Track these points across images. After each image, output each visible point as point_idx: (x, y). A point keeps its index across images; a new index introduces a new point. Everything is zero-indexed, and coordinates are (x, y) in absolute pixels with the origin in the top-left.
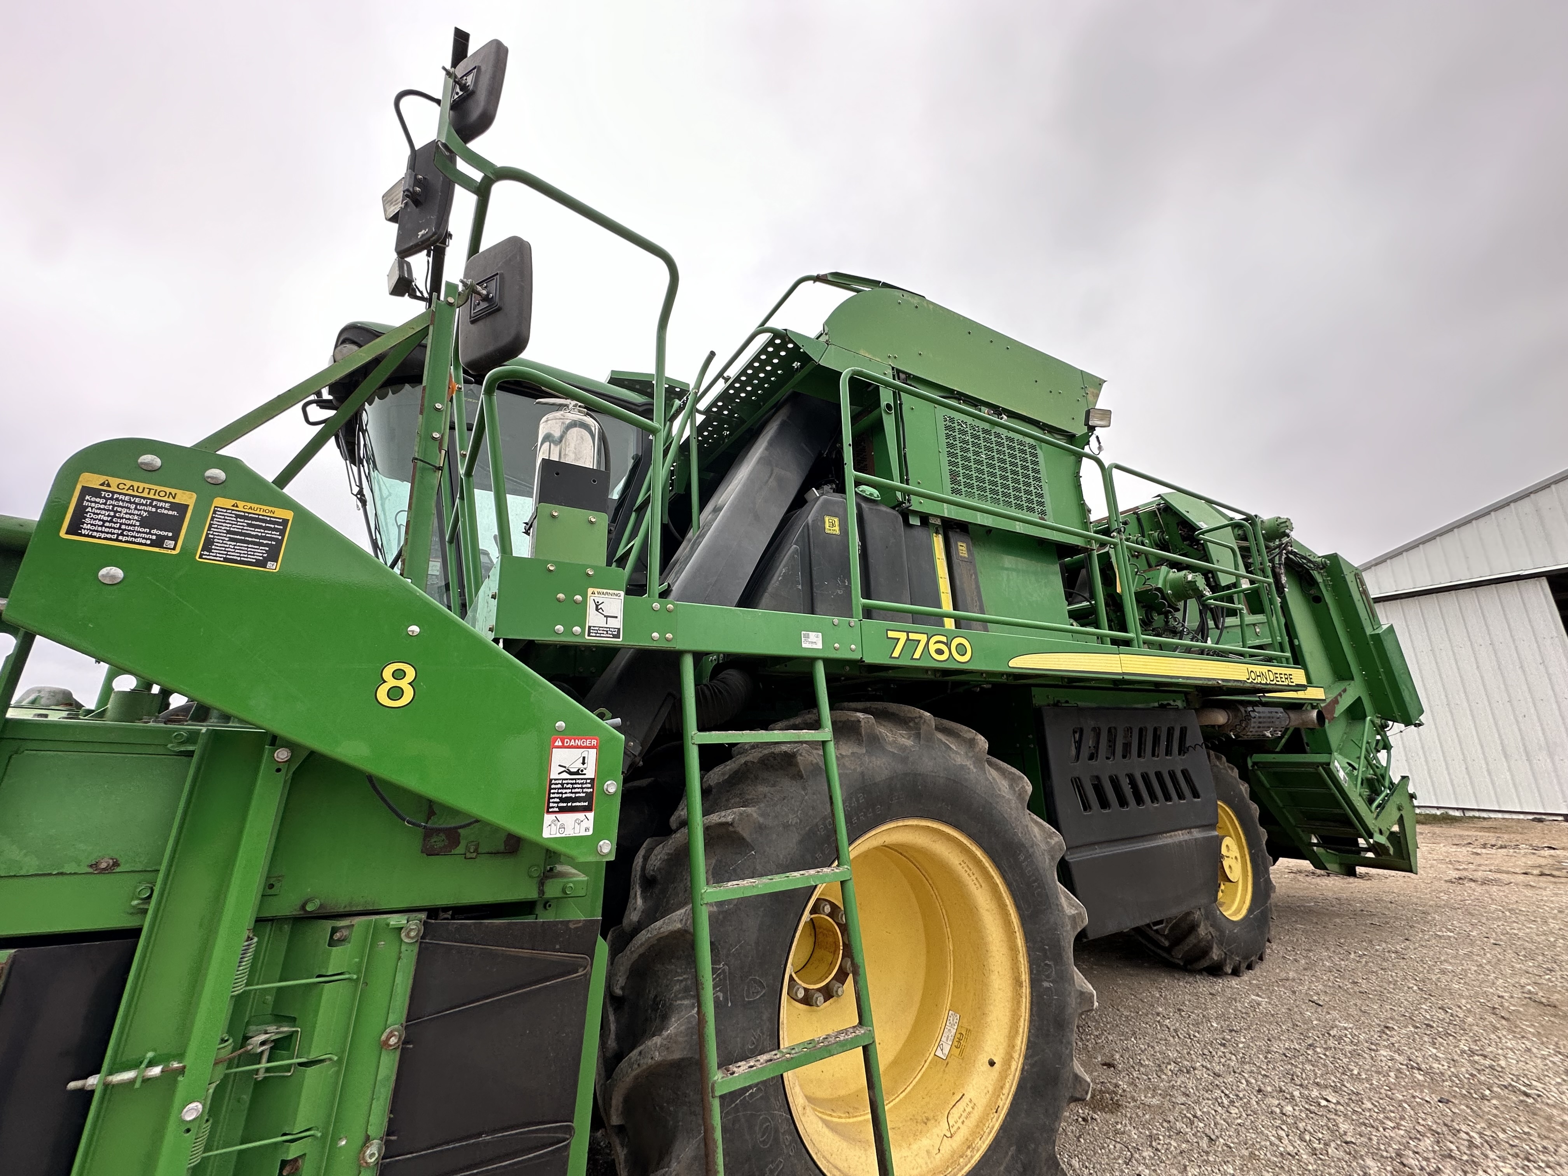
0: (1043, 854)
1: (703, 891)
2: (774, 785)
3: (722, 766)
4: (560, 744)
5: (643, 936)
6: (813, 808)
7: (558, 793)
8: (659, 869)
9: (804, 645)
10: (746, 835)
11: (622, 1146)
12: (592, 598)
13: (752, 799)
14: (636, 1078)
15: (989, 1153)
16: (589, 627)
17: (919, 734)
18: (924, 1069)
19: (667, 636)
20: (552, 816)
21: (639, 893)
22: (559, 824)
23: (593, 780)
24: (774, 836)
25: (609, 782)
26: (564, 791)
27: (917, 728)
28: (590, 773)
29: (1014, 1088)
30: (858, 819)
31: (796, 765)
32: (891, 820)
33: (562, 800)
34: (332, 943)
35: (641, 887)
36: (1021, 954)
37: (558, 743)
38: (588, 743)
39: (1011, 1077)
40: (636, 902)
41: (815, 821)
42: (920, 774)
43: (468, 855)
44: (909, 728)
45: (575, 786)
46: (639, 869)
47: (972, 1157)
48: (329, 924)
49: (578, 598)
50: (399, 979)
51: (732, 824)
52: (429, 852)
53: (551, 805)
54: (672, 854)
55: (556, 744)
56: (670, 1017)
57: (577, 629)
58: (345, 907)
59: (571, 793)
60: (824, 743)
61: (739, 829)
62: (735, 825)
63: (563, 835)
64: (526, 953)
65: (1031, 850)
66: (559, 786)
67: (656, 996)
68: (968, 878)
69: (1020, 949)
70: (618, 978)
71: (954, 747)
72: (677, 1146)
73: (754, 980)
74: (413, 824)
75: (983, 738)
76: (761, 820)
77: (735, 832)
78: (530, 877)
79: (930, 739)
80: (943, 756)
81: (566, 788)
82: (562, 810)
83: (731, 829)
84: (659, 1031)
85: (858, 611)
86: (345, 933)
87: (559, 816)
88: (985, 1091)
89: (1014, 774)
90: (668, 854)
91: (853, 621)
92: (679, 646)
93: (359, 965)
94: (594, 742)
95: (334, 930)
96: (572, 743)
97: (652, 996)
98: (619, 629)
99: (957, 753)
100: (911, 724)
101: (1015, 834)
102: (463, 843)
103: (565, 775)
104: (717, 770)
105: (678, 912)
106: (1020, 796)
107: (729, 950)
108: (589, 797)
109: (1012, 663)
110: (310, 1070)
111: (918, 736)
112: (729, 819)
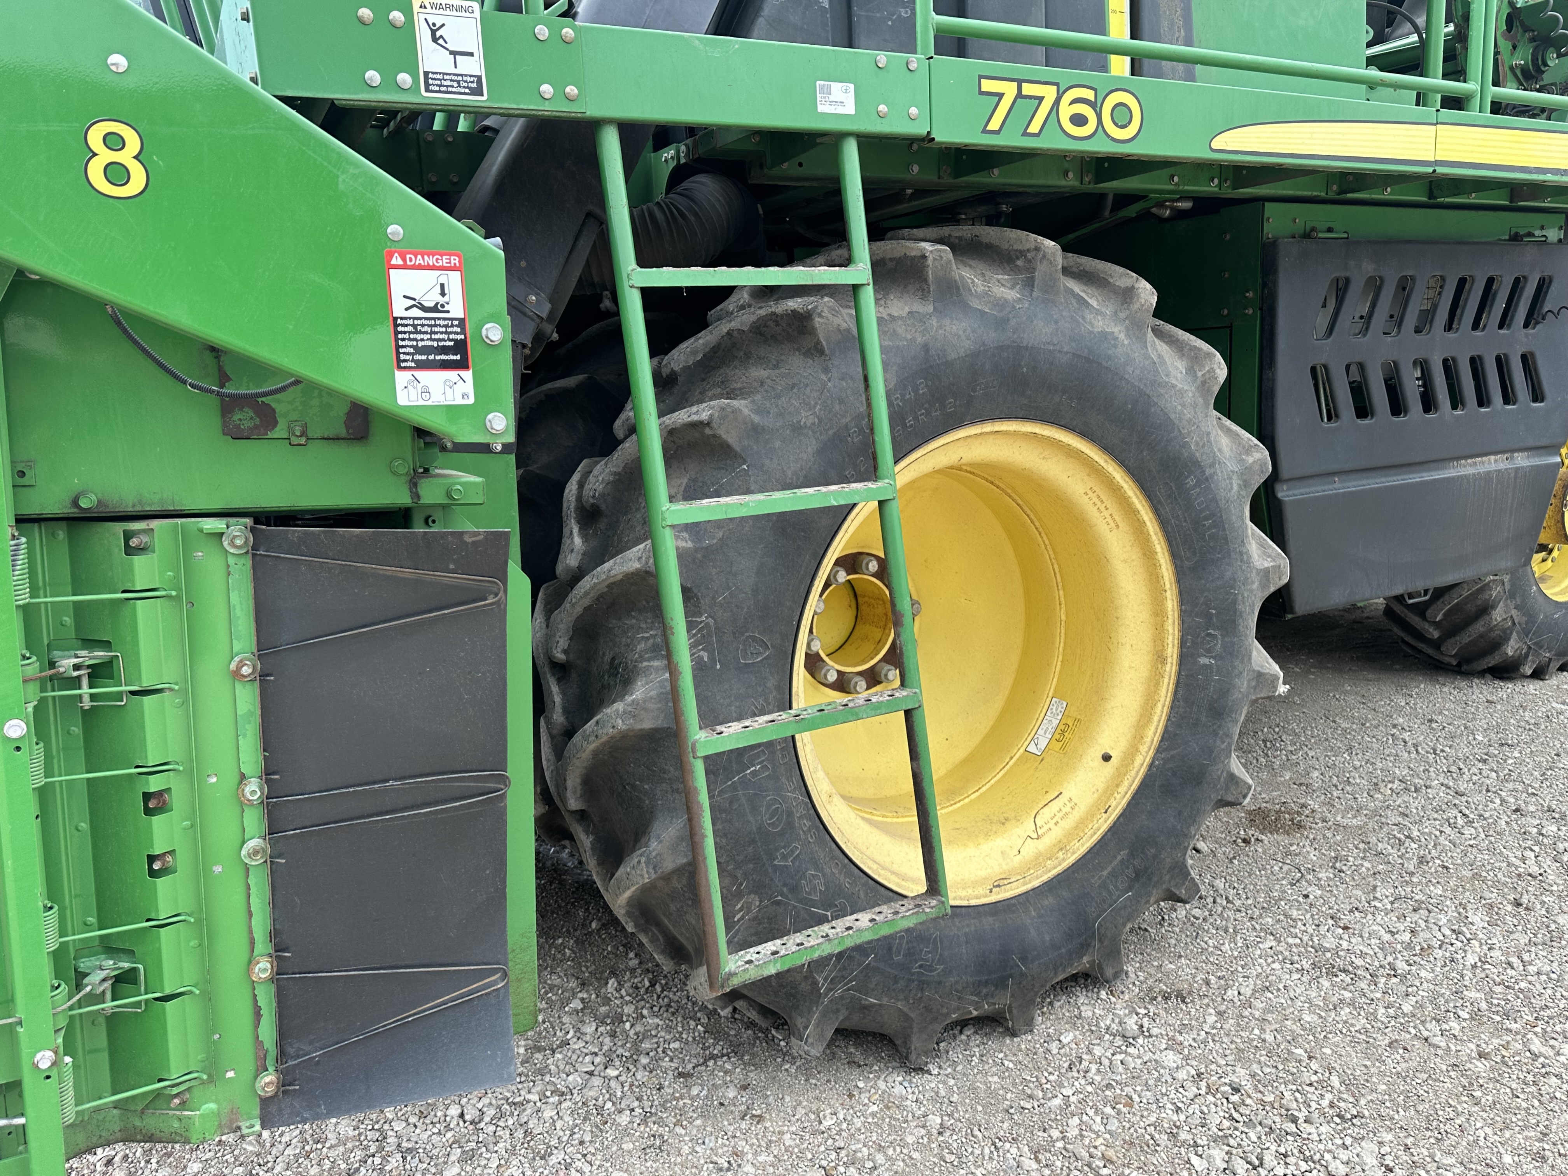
0: (1230, 478)
1: (664, 509)
2: (776, 367)
3: (692, 340)
4: (400, 262)
5: (586, 583)
6: (842, 401)
7: (410, 339)
8: (603, 495)
9: (821, 109)
10: (731, 438)
11: (587, 834)
12: (422, 17)
13: (740, 389)
14: (596, 753)
15: (1089, 856)
16: (426, 74)
17: (1032, 279)
18: (1008, 767)
19: (568, 90)
20: (407, 375)
21: (576, 530)
22: (419, 386)
23: (462, 322)
24: (778, 443)
25: (488, 326)
26: (419, 337)
27: (1030, 268)
28: (456, 310)
29: (1135, 786)
30: (916, 418)
31: (812, 332)
32: (972, 423)
33: (419, 350)
34: (130, 551)
35: (578, 522)
36: (1170, 621)
37: (396, 260)
38: (444, 261)
39: (1133, 773)
40: (573, 542)
41: (844, 421)
42: (1026, 348)
43: (295, 441)
44: (1016, 270)
45: (436, 329)
46: (573, 499)
47: (1064, 860)
48: (119, 528)
49: (397, 16)
50: (234, 597)
51: (708, 424)
52: (237, 435)
53: (402, 357)
54: (619, 474)
55: (394, 262)
56: (635, 681)
57: (404, 78)
58: (134, 506)
59: (431, 340)
60: (856, 288)
61: (721, 432)
62: (714, 425)
63: (429, 403)
64: (408, 573)
65: (1208, 472)
66: (410, 329)
67: (613, 659)
68: (1097, 514)
69: (1170, 613)
70: (558, 639)
71: (1093, 302)
72: (657, 827)
73: (754, 639)
74: (200, 388)
75: (1148, 286)
76: (756, 419)
77: (714, 436)
78: (395, 473)
79: (1050, 288)
80: (1072, 317)
81: (421, 332)
82: (422, 366)
83: (708, 431)
84: (621, 697)
85: (925, 38)
86: (145, 539)
87: (419, 374)
88: (1094, 789)
89: (1200, 349)
90: (615, 474)
91: (916, 60)
92: (592, 110)
93: (177, 577)
94: (455, 261)
95: (128, 536)
96: (419, 260)
97: (608, 658)
98: (479, 78)
99: (1098, 312)
100: (1019, 263)
101: (1185, 445)
102: (282, 424)
103: (416, 312)
104: (685, 346)
105: (635, 549)
106: (1204, 386)
107: (713, 598)
108: (461, 347)
109: (1218, 143)
110: (146, 699)
111: (1029, 283)
112: (704, 416)
